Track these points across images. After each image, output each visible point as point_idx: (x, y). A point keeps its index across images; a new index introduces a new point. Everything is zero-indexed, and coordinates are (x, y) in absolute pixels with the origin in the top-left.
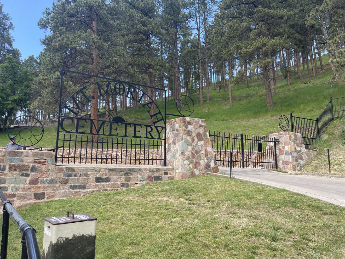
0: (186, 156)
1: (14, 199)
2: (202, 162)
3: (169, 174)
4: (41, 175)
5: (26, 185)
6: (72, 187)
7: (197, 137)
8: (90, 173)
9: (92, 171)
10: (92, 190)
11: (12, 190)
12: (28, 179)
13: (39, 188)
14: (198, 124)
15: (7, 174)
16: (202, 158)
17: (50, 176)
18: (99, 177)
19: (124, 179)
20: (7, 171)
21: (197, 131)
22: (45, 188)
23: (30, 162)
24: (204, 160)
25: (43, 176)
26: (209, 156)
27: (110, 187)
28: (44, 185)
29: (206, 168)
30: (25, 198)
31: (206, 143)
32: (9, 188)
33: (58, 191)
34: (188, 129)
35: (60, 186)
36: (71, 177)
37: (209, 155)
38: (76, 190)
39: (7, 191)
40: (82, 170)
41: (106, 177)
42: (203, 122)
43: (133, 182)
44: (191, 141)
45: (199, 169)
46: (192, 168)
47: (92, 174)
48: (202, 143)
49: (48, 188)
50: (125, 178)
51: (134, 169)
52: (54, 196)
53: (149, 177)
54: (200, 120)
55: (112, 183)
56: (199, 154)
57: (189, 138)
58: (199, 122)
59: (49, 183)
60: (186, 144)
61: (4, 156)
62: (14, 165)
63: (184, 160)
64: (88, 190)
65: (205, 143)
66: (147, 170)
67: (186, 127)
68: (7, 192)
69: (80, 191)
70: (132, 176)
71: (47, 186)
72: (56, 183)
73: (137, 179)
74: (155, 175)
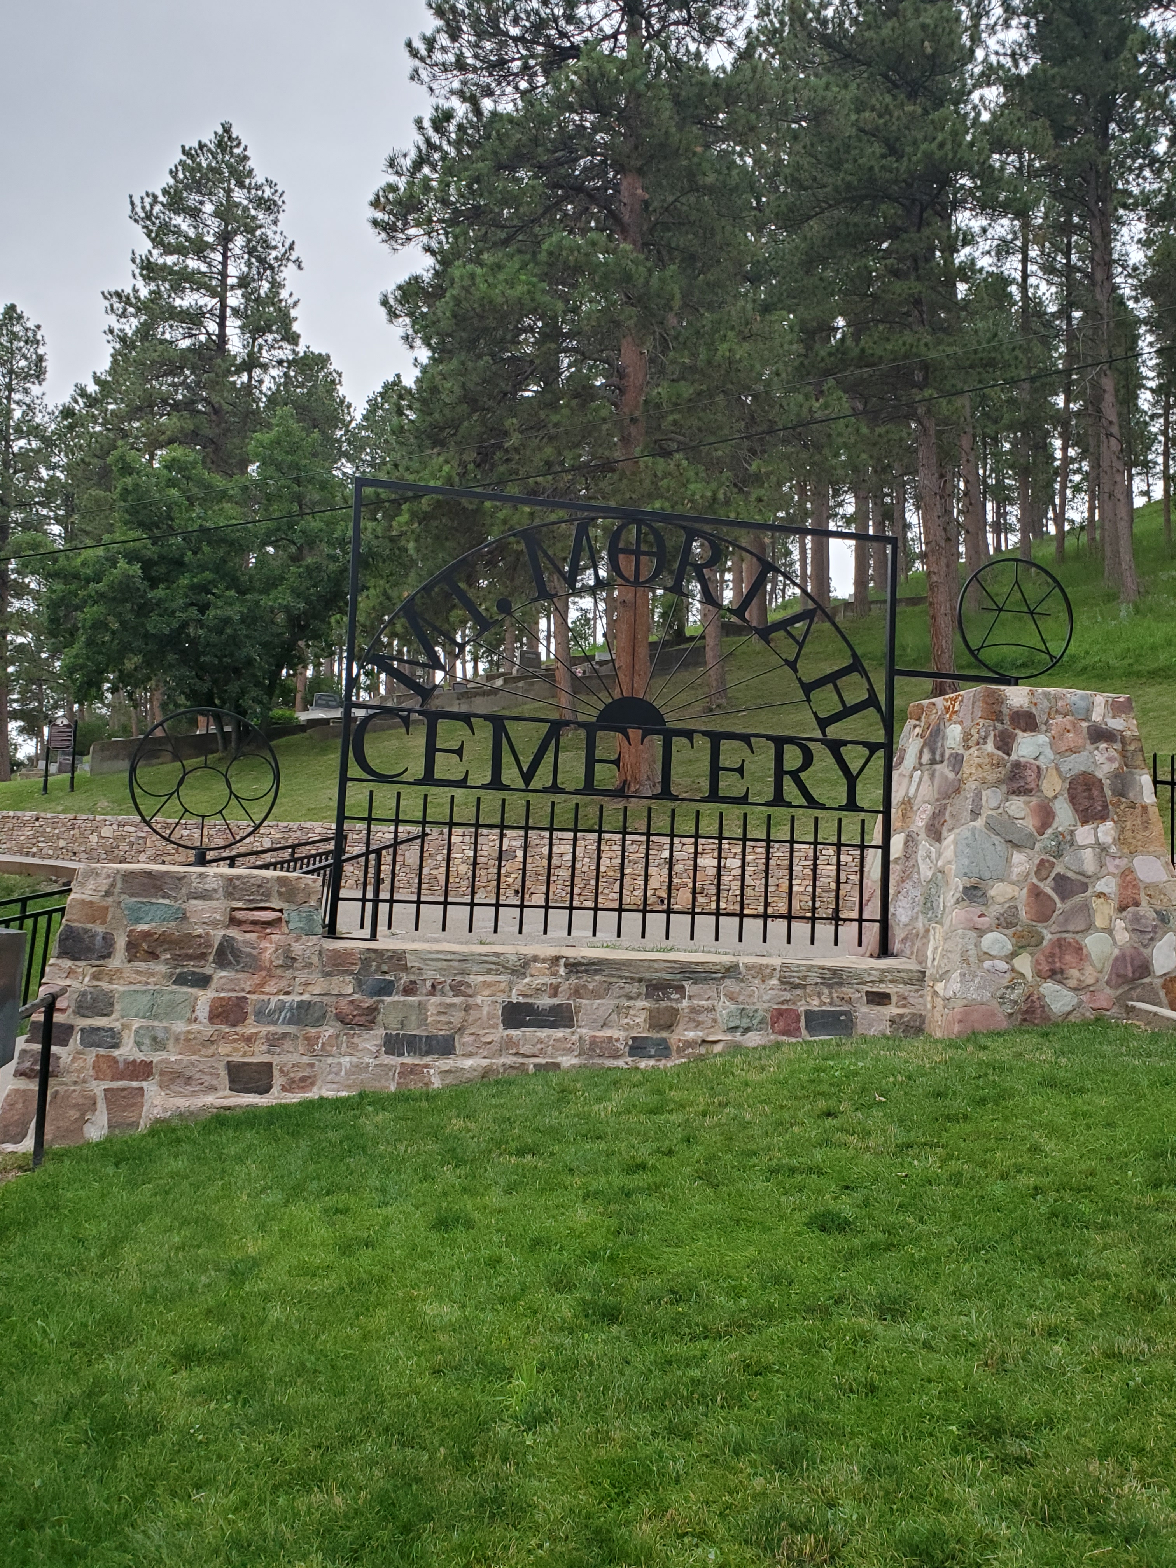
0: (995, 910)
1: (144, 1084)
2: (1095, 944)
3: (894, 999)
4: (257, 979)
5: (195, 1027)
6: (393, 1045)
7: (1073, 799)
8: (481, 979)
9: (489, 972)
10: (485, 1062)
11: (138, 1044)
12: (204, 998)
13: (249, 1039)
14: (1085, 724)
15: (120, 971)
16: (1099, 923)
17: (300, 989)
18: (521, 1000)
19: (644, 1015)
20: (118, 961)
21: (1075, 764)
22: (274, 1042)
23: (215, 924)
24: (1110, 931)
25: (267, 989)
26: (1145, 910)
27: (571, 1050)
28: (272, 1028)
29: (1118, 976)
30: (189, 1080)
31: (1128, 834)
32: (125, 1034)
33: (330, 1060)
34: (1014, 757)
35: (338, 1036)
36: (390, 994)
37: (1144, 903)
38: (408, 1060)
39: (116, 1046)
40: (440, 965)
41: (556, 1001)
42: (1117, 709)
43: (691, 1035)
44: (1030, 824)
45: (1073, 983)
46: (1029, 974)
47: (489, 985)
48: (1106, 831)
49: (287, 1045)
50: (650, 1010)
51: (700, 968)
52: (313, 1084)
53: (780, 1013)
54: (1100, 700)
55: (583, 1031)
56: (1077, 899)
57: (1017, 806)
58: (1089, 711)
59: (290, 1022)
60: (997, 839)
61: (108, 893)
62: (147, 935)
63: (981, 932)
64: (468, 1063)
65: (1122, 830)
66: (771, 976)
67: (1005, 744)
68: (116, 1053)
69: (427, 1066)
70: (685, 1003)
71: (285, 1035)
72: (320, 1021)
73: (715, 1021)
74: (815, 1004)
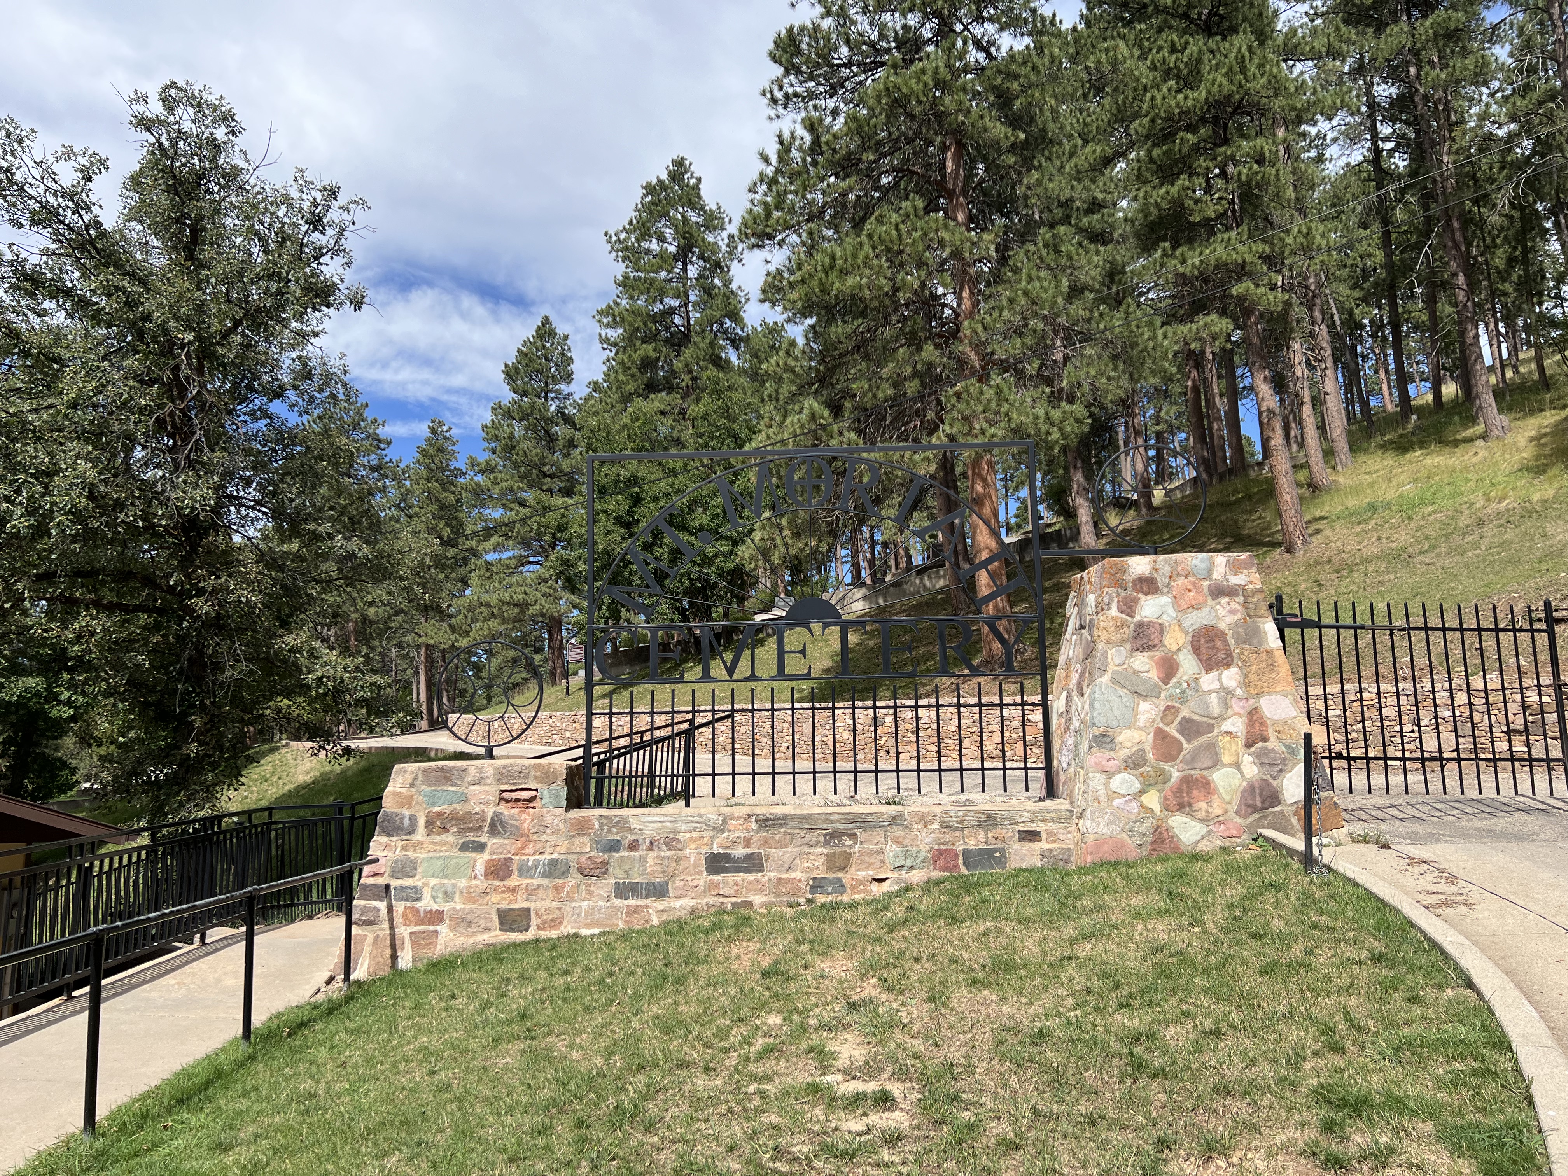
0: (1123, 753)
1: (438, 928)
2: (1221, 778)
3: (1044, 836)
4: (519, 844)
5: (475, 882)
6: (622, 890)
7: (1196, 650)
8: (688, 835)
9: (695, 829)
10: (693, 903)
11: (434, 898)
12: (481, 860)
13: (514, 891)
14: (1206, 583)
15: (420, 843)
16: (1226, 759)
17: (550, 850)
18: (721, 851)
19: (822, 859)
20: (420, 835)
21: (1196, 619)
22: (531, 892)
23: (489, 803)
24: (1237, 765)
25: (527, 851)
26: (1273, 743)
27: (761, 891)
28: (529, 881)
29: (1248, 806)
30: (470, 924)
31: (1253, 677)
32: (425, 890)
33: (573, 904)
34: (1137, 618)
35: (578, 886)
36: (618, 851)
37: (1273, 738)
38: (632, 902)
39: (418, 899)
40: (656, 825)
41: (749, 851)
42: (1235, 567)
43: (862, 874)
44: (1154, 675)
45: (1202, 814)
46: (1156, 807)
47: (696, 840)
48: (1231, 677)
49: (541, 893)
50: (828, 855)
51: (869, 818)
52: (561, 923)
53: (941, 853)
55: (772, 875)
56: (1203, 739)
57: (1143, 662)
59: (544, 875)
60: (1122, 692)
61: (412, 785)
62: (440, 815)
63: (1109, 774)
64: (678, 904)
65: (1246, 676)
66: (932, 822)
67: (1129, 607)
68: (418, 905)
69: (647, 907)
70: (857, 848)
71: (539, 886)
72: (565, 873)
73: (883, 862)
74: (972, 844)
